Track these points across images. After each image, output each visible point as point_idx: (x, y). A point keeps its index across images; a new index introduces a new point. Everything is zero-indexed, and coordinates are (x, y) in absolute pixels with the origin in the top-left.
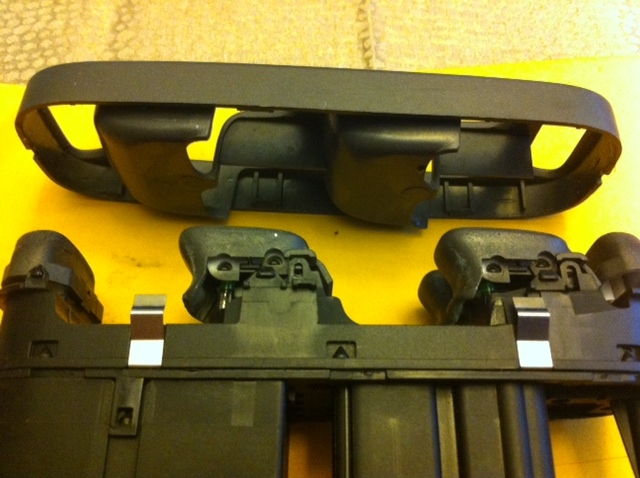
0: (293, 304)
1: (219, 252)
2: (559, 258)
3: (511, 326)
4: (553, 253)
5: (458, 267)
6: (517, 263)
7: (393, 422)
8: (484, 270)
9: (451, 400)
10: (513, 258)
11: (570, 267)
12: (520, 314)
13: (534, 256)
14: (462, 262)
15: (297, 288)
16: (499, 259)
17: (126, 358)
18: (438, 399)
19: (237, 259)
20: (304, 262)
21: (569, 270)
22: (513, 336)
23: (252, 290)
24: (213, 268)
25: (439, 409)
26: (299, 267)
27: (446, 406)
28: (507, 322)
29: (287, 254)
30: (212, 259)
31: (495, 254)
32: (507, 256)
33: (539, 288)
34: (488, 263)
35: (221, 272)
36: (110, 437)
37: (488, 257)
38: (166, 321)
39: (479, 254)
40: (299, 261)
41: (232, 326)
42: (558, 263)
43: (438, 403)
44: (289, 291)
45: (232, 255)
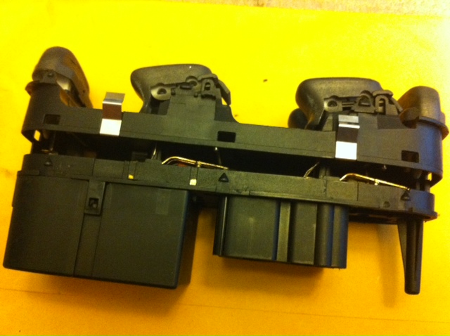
0: (200, 107)
1: (156, 82)
2: (374, 94)
3: (335, 132)
4: (371, 91)
5: (309, 105)
6: (348, 99)
7: (252, 220)
8: (326, 105)
9: (289, 209)
10: (344, 96)
11: (381, 99)
12: (340, 125)
13: (358, 94)
14: (311, 101)
15: (204, 97)
16: (336, 97)
17: (99, 129)
18: (281, 208)
19: (168, 85)
20: (211, 82)
21: (381, 102)
22: (334, 139)
23: (176, 96)
24: (154, 93)
25: (281, 215)
26: (208, 86)
27: (285, 212)
28: (333, 130)
29: (200, 78)
30: (153, 87)
31: (333, 94)
32: (340, 96)
33: (356, 110)
34: (329, 101)
35: (160, 95)
36: (85, 214)
37: (327, 96)
38: (123, 110)
39: (322, 95)
40: (208, 81)
41: (163, 116)
42: (374, 97)
43: (281, 211)
44: (199, 98)
45: (165, 83)
